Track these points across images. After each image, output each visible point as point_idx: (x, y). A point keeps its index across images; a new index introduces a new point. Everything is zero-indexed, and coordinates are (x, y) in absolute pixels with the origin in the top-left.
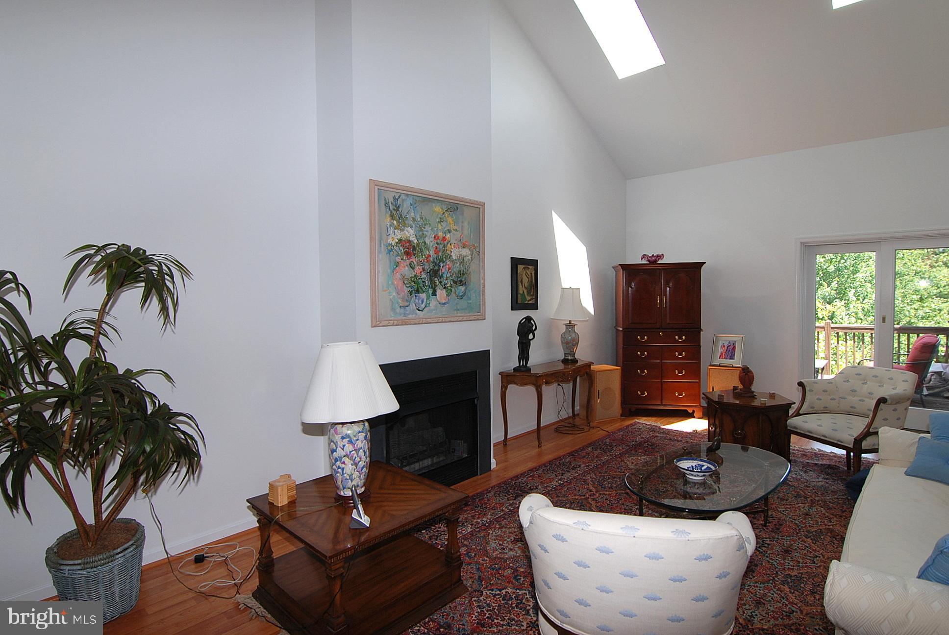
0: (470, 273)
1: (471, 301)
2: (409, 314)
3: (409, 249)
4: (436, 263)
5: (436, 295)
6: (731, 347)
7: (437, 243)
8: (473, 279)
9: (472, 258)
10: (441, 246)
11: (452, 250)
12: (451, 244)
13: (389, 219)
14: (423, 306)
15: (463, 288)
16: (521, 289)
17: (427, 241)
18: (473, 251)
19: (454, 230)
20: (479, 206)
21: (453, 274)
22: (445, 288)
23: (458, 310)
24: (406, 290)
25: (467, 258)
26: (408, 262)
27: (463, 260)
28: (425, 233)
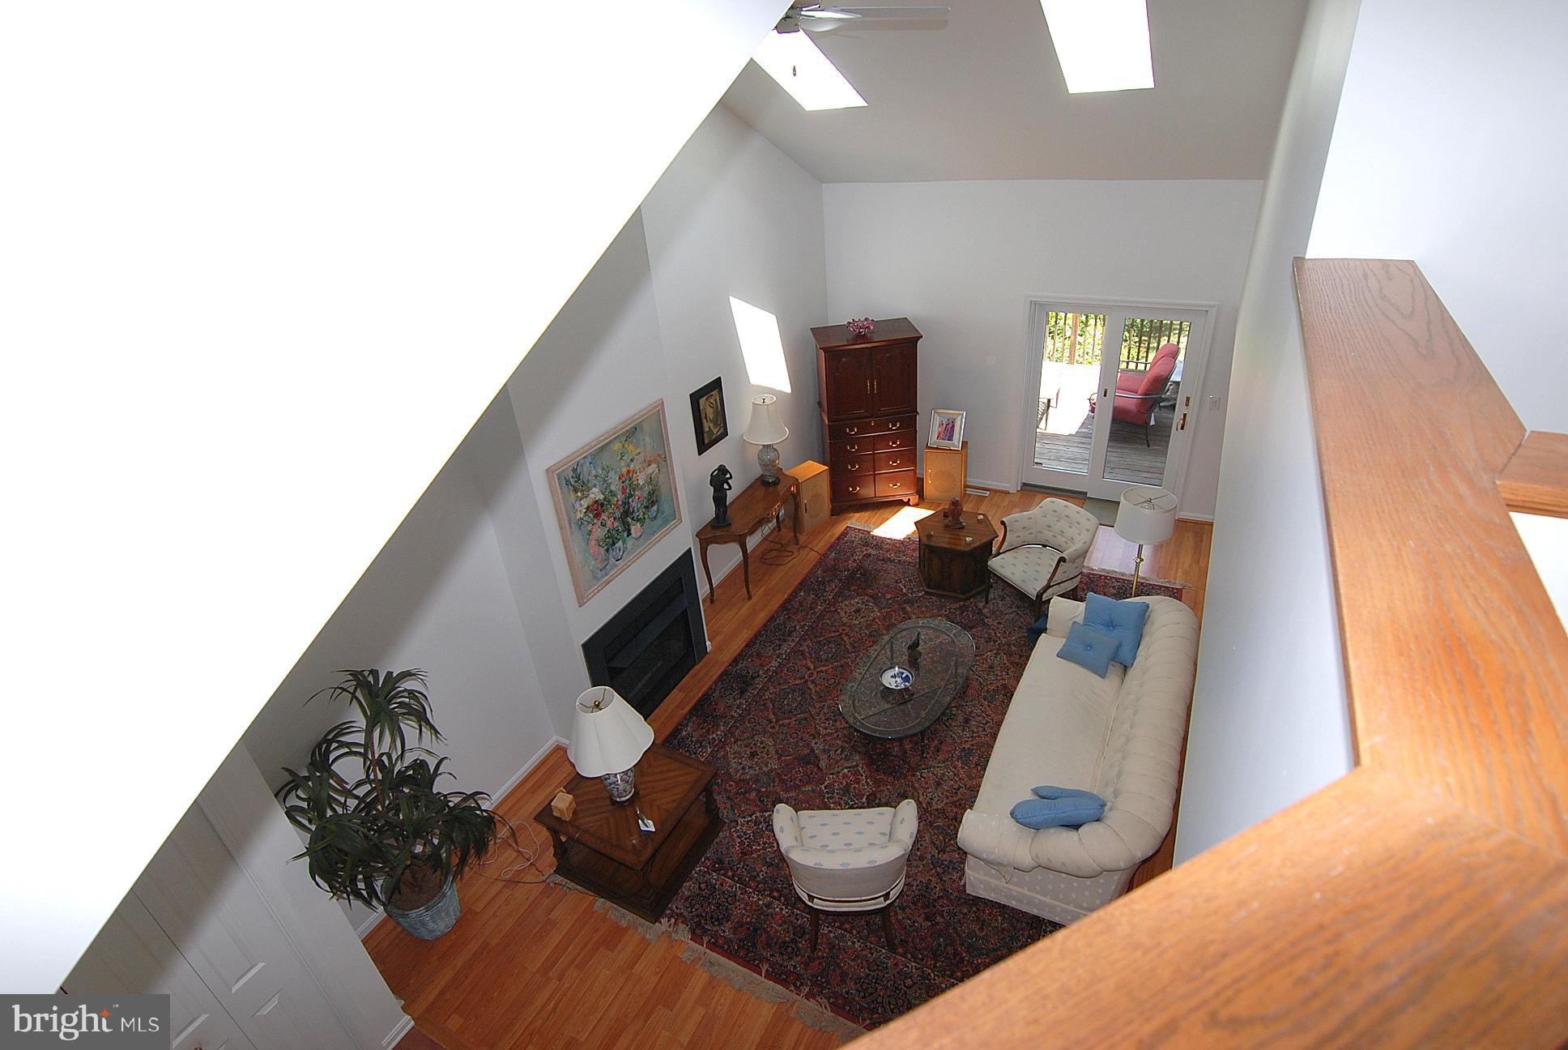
0: (660, 486)
1: (665, 514)
2: (610, 571)
3: (597, 509)
4: (625, 503)
5: (631, 534)
6: (950, 426)
7: (623, 482)
8: (664, 489)
9: (659, 469)
10: (627, 482)
11: (638, 477)
12: (636, 472)
13: (572, 495)
14: (621, 553)
15: (655, 508)
16: (706, 426)
17: (613, 488)
18: (659, 461)
19: (637, 455)
20: (658, 408)
21: (643, 501)
22: (638, 520)
23: (654, 532)
24: (602, 551)
25: (655, 473)
26: (599, 523)
27: (651, 478)
28: (609, 481)
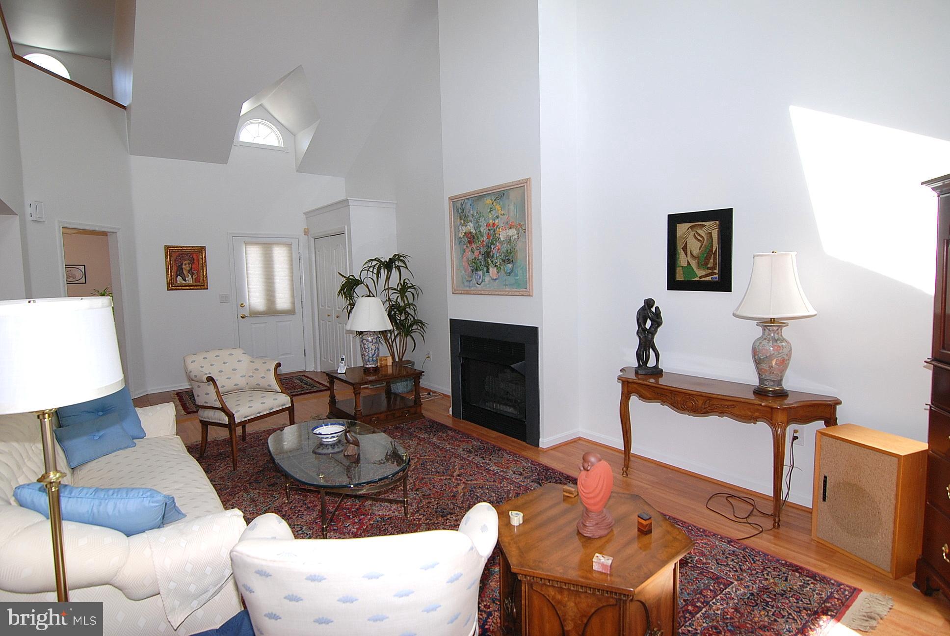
0: (517, 251)
1: (518, 278)
2: (472, 287)
3: (471, 238)
4: (488, 246)
5: (489, 272)
7: (489, 230)
8: (520, 256)
9: (518, 237)
10: (492, 231)
11: (500, 233)
12: (499, 228)
13: (459, 220)
14: (481, 281)
15: (510, 266)
17: (482, 229)
18: (519, 230)
19: (501, 215)
20: (522, 185)
21: (502, 254)
22: (496, 266)
23: (506, 285)
24: (470, 269)
25: (514, 237)
26: (470, 248)
27: (510, 240)
28: (480, 223)
